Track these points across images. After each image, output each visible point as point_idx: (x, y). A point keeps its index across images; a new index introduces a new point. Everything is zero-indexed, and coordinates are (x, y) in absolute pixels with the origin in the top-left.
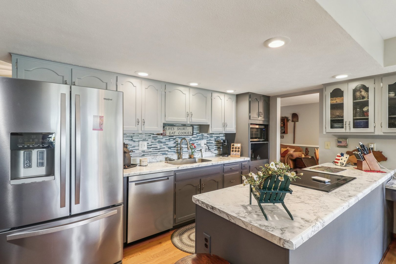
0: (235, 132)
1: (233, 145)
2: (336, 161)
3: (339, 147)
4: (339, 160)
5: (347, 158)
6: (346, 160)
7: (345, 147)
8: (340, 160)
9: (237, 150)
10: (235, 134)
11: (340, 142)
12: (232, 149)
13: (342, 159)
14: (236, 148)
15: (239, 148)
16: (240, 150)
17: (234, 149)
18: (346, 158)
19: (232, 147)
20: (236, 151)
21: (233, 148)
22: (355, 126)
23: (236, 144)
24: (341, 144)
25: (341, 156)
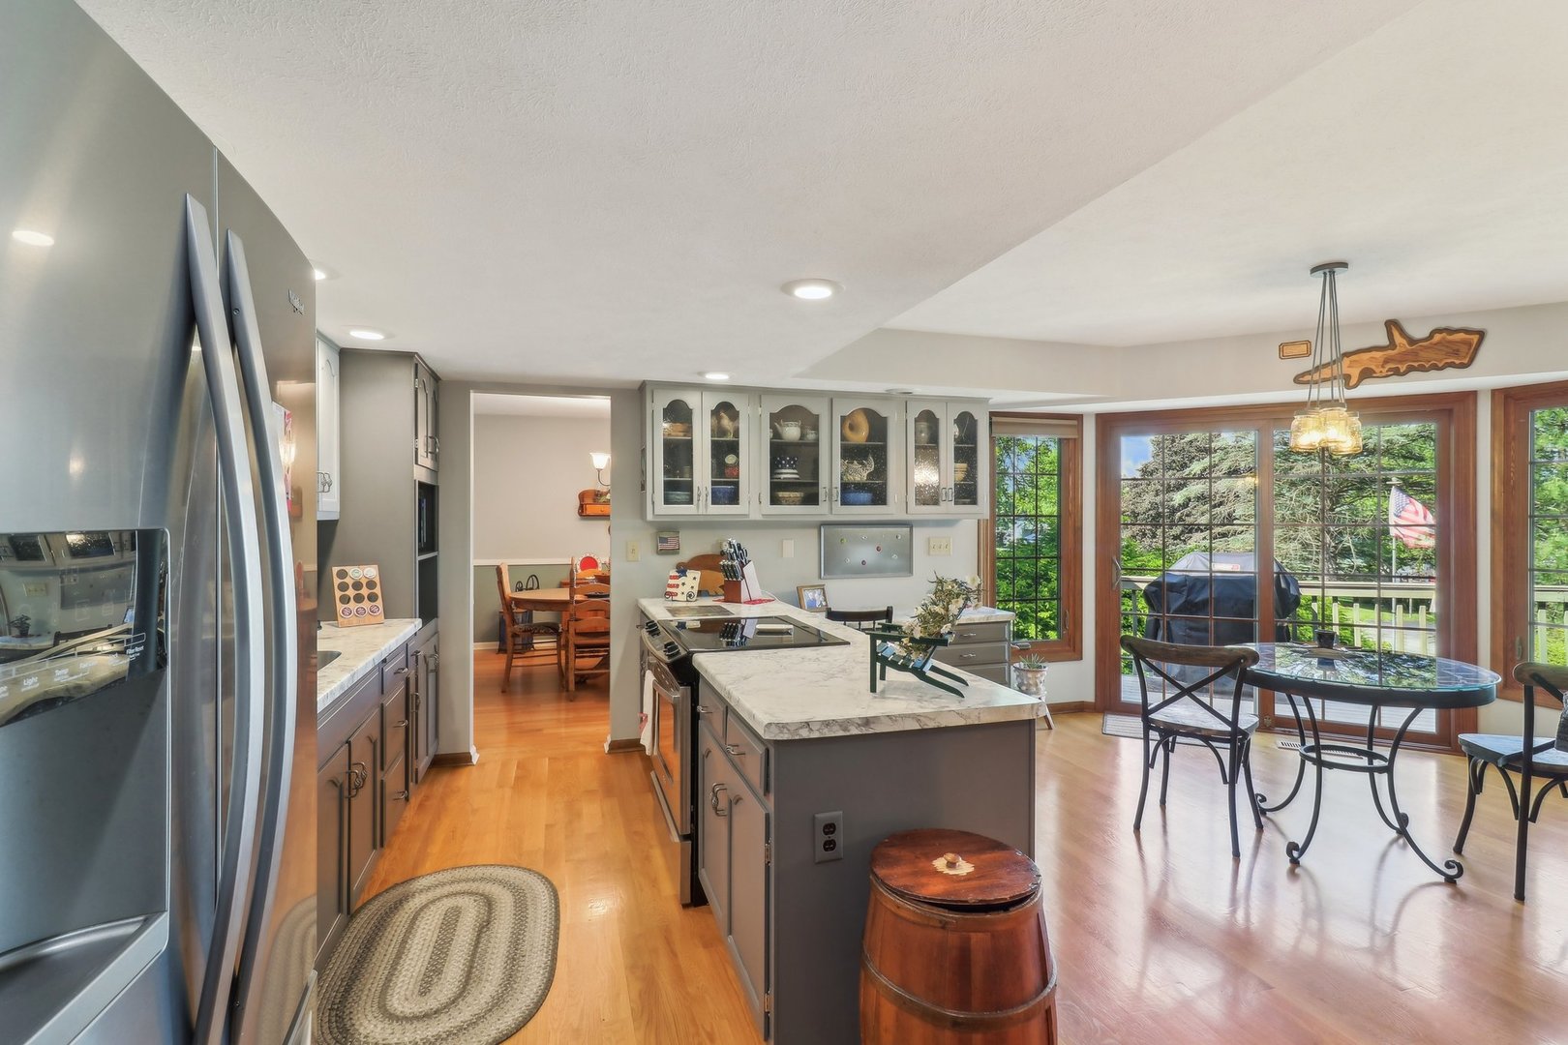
0: (335, 517)
1: (342, 574)
2: (669, 590)
3: (663, 554)
4: (678, 586)
5: (698, 580)
6: (696, 584)
7: (675, 551)
8: (681, 586)
9: (365, 592)
10: (337, 521)
11: (664, 540)
12: (338, 594)
13: (683, 584)
14: (357, 585)
15: (371, 584)
16: (377, 590)
17: (351, 592)
18: (695, 578)
19: (337, 581)
20: (359, 599)
21: (343, 587)
22: (716, 500)
23: (356, 568)
24: (666, 546)
25: (680, 577)
